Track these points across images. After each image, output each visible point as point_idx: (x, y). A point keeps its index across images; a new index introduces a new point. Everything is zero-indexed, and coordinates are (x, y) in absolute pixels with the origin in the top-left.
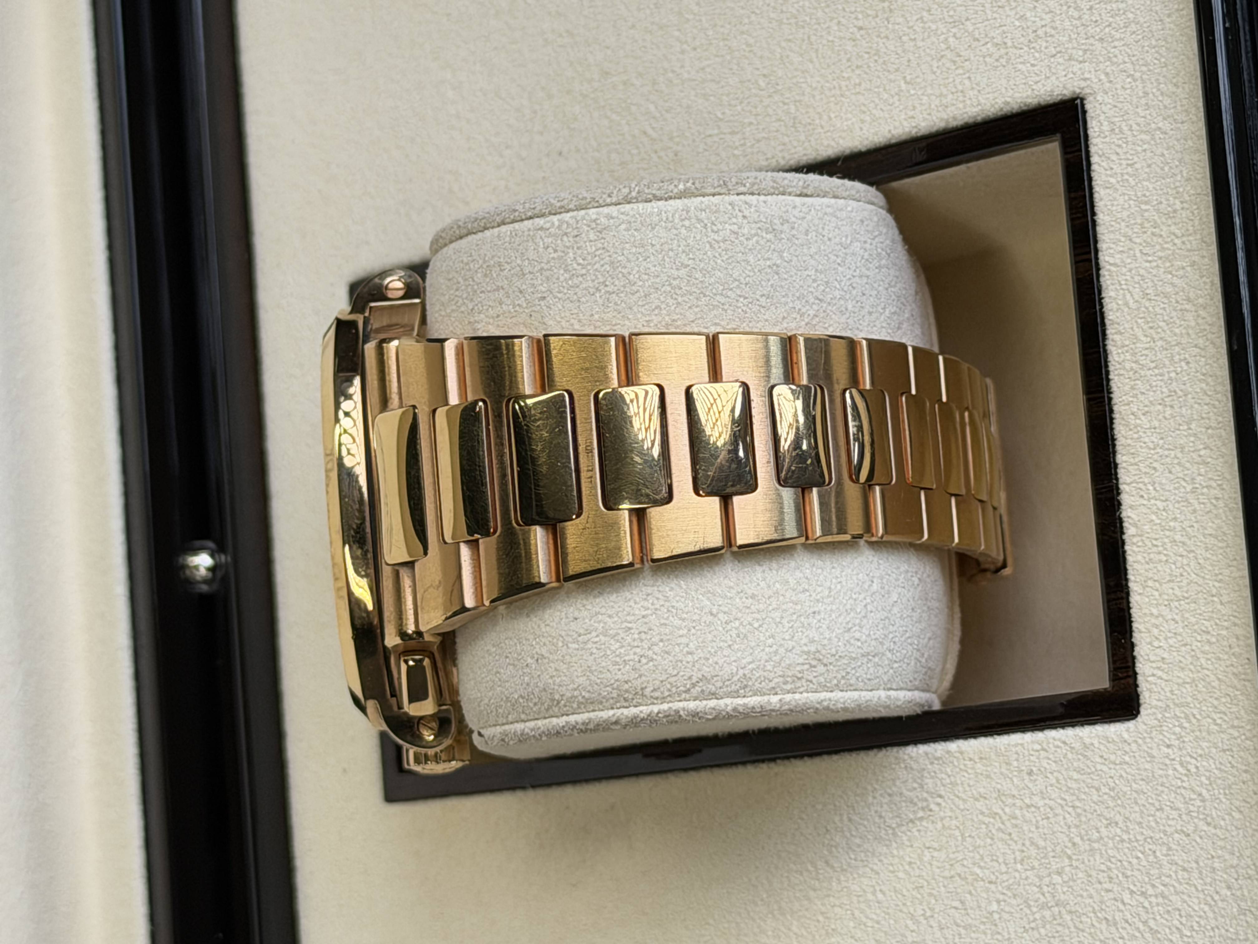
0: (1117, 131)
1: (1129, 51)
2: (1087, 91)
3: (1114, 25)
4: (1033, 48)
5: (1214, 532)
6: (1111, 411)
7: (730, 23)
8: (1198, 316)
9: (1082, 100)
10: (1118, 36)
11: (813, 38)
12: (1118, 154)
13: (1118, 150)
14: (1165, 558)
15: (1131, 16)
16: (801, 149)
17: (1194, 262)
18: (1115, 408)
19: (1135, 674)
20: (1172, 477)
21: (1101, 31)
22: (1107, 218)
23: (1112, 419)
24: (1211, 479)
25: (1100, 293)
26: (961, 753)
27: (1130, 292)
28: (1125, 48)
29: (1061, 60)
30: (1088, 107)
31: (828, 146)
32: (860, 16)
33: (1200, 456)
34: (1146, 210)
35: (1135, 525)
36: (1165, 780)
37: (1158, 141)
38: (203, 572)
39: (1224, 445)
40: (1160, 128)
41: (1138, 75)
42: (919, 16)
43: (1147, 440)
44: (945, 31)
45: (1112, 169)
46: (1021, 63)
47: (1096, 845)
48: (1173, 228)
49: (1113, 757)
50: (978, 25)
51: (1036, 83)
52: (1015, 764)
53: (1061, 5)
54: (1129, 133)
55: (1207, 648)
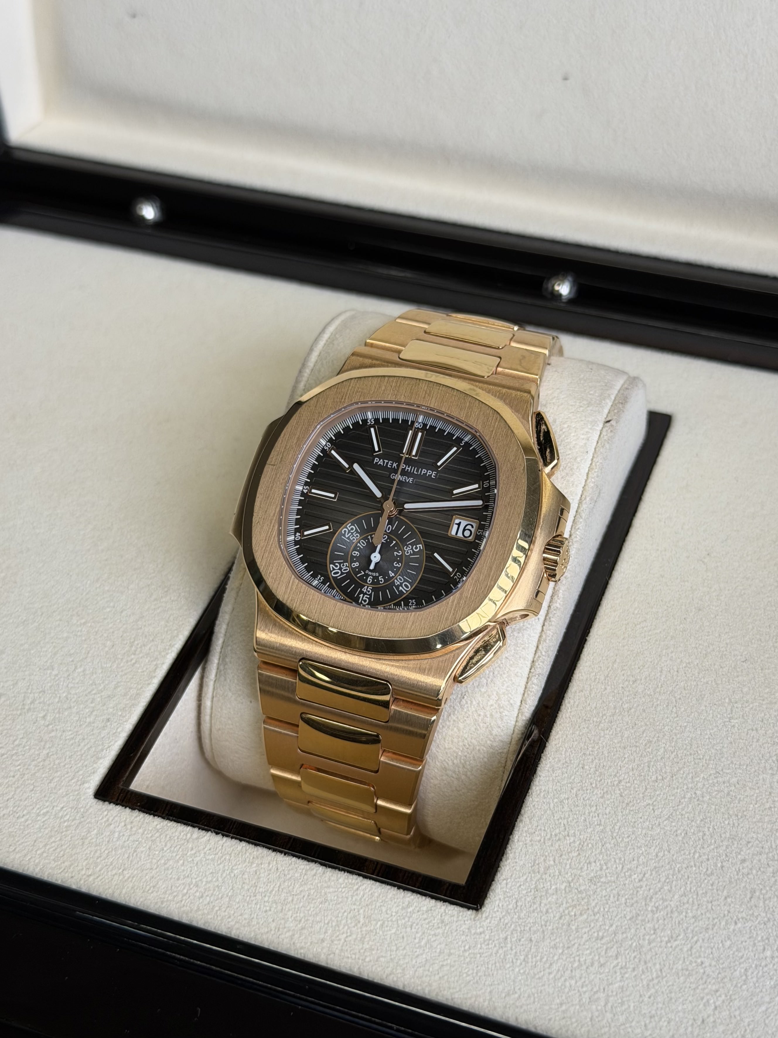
0: (440, 925)
1: (486, 954)
2: (480, 915)
3: (510, 952)
4: (531, 891)
5: (158, 886)
6: (274, 850)
7: (680, 699)
8: (289, 931)
9: (477, 910)
10: (501, 951)
11: (634, 749)
12: (425, 920)
13: (427, 921)
14: (165, 849)
15: (508, 966)
16: (568, 716)
17: (324, 942)
18: (274, 854)
19: (117, 804)
20: (207, 873)
21: (511, 942)
22: (390, 895)
23: (269, 848)
24: (189, 897)
25: (349, 872)
26: (149, 684)
27: (335, 892)
28: (489, 953)
29: (511, 907)
30: (470, 912)
31: (558, 733)
32: (628, 785)
33: (207, 896)
34: (377, 923)
35: (198, 838)
36: (46, 799)
37: (415, 950)
39: (203, 914)
40: (422, 954)
41: (467, 954)
42: (602, 823)
43: (240, 867)
44: (582, 837)
45: (418, 911)
46: (526, 879)
47: (43, 744)
48: (354, 936)
49: (81, 772)
50: (570, 861)
51: (507, 884)
52: (120, 713)
53: (546, 922)
54: (433, 933)
55: (97, 854)
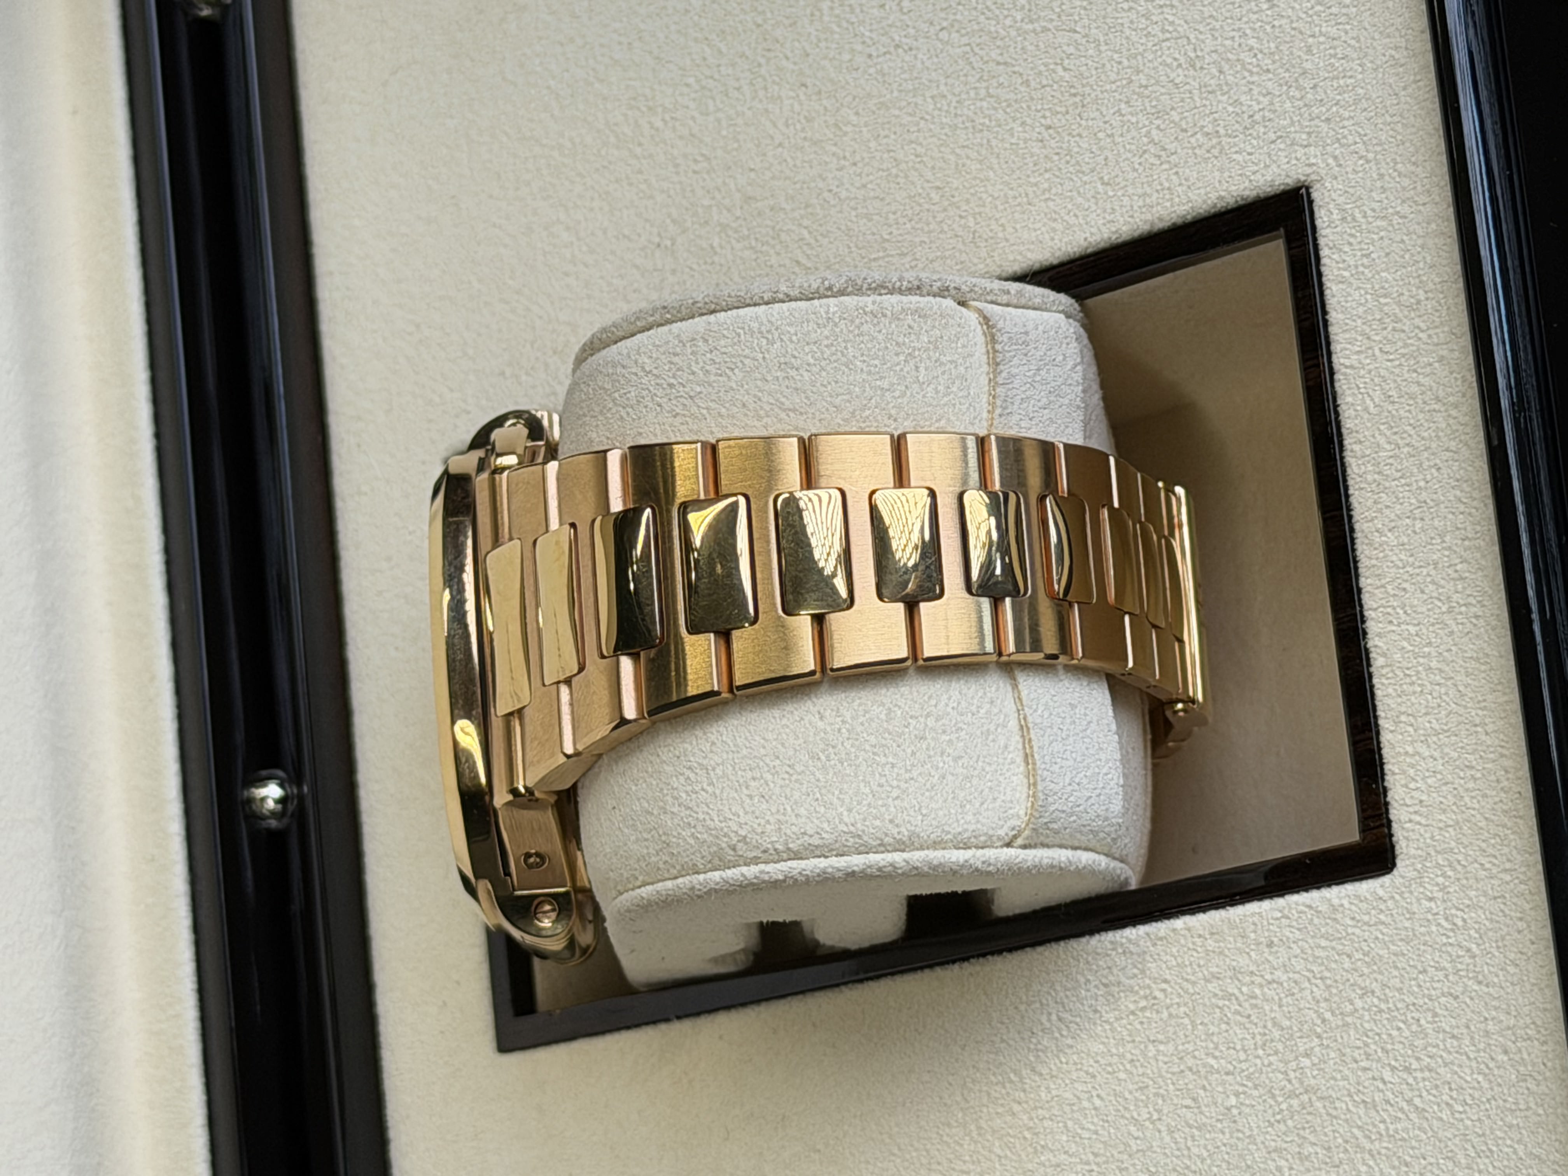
0: (1349, 219)
1: (1360, 130)
2: (1314, 177)
3: (1342, 103)
4: (1250, 135)
5: (1475, 655)
6: (1352, 530)
7: (895, 133)
8: (1449, 416)
9: (1308, 188)
10: (1347, 114)
11: (994, 143)
12: (1350, 244)
13: (1352, 240)
14: (1419, 689)
15: (1361, 91)
16: (981, 266)
17: (1443, 357)
18: (1357, 527)
19: (1389, 822)
20: (1425, 597)
21: (1328, 110)
22: (1341, 316)
23: (1353, 540)
24: (1469, 596)
25: (1335, 399)
26: (1189, 930)
27: (1369, 396)
28: (1356, 127)
29: (1282, 146)
30: (1315, 195)
31: (1015, 260)
32: (1048, 114)
33: (1456, 571)
34: (1386, 304)
35: (1384, 655)
36: (1427, 938)
37: (1397, 227)
38: (270, 804)
39: (1484, 556)
40: (1398, 212)
41: (1371, 156)
42: (1116, 108)
43: (1394, 558)
44: (1147, 123)
45: (1344, 261)
46: (1236, 152)
47: (1349, 1020)
48: (1417, 321)
49: (1366, 918)
50: (1186, 114)
51: (1254, 173)
52: (1252, 936)
53: (1281, 85)
54: (1363, 220)
55: (1471, 785)
